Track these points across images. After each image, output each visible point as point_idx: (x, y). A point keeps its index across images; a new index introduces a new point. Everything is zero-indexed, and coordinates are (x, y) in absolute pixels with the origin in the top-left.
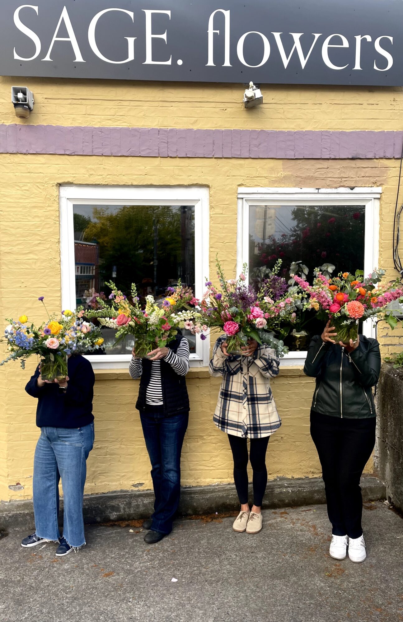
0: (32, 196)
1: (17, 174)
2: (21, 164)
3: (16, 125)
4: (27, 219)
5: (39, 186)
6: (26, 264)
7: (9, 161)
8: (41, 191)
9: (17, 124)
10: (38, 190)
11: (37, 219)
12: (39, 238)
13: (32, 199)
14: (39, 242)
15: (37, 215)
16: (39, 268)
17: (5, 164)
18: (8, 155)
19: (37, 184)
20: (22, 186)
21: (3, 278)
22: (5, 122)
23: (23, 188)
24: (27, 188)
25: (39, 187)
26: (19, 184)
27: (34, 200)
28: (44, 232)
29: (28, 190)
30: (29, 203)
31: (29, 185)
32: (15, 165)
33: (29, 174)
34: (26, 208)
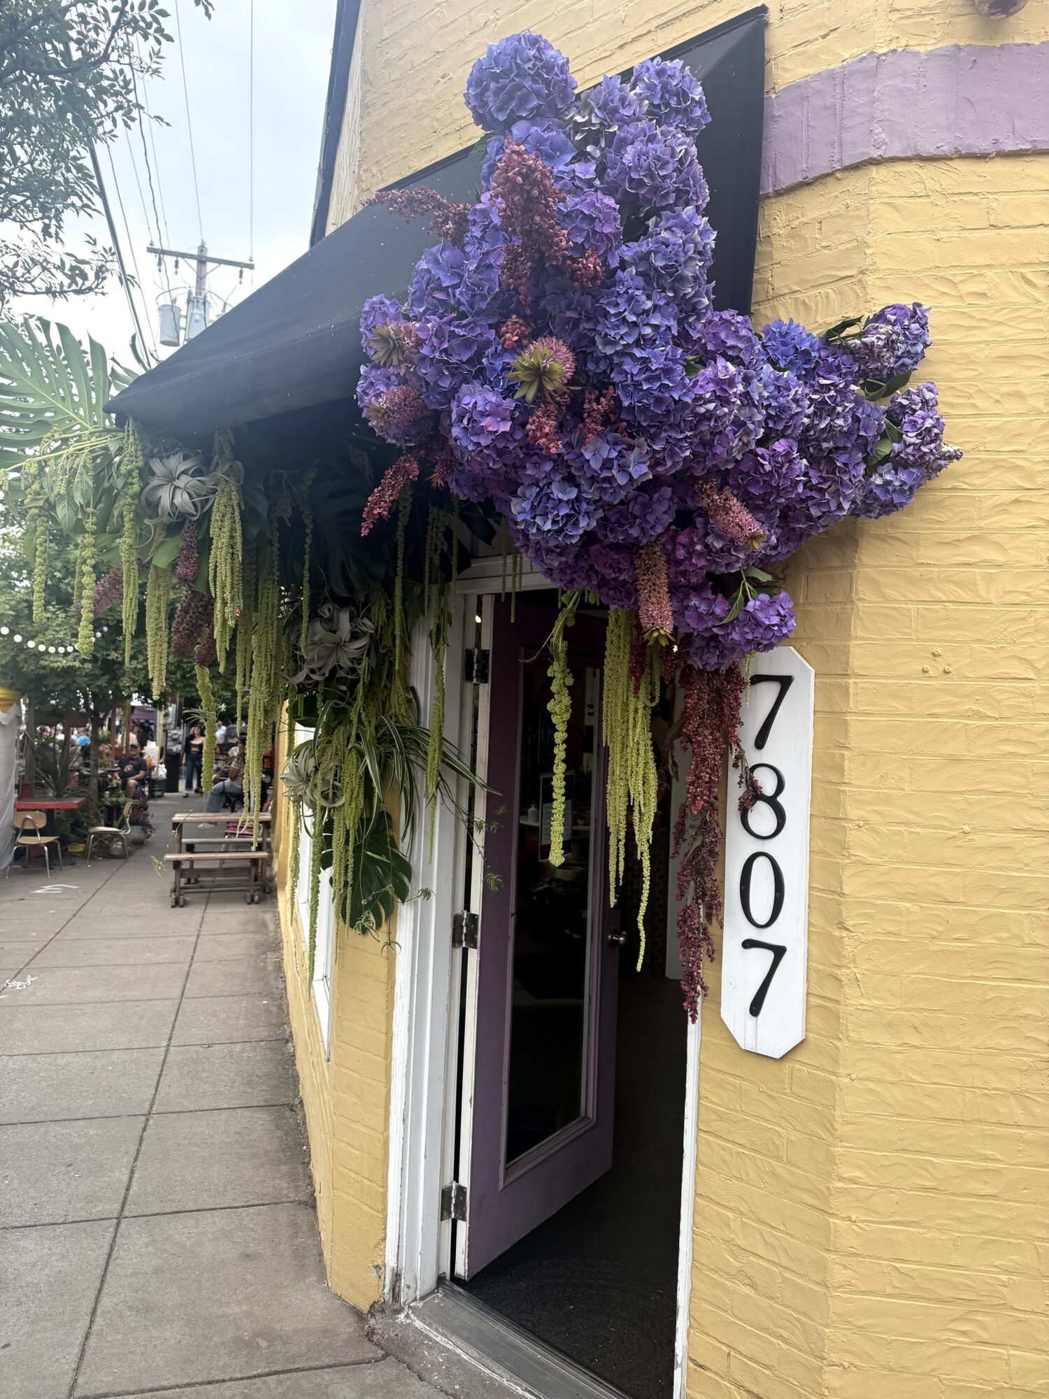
0: (998, 317)
1: (944, 235)
2: (965, 198)
3: (958, 48)
4: (974, 406)
5: (1030, 277)
6: (955, 583)
7: (917, 189)
8: (1037, 294)
9: (962, 44)
10: (1023, 294)
11: (1012, 406)
12: (1015, 479)
13: (999, 329)
14: (1017, 495)
15: (1013, 388)
16: (1009, 598)
17: (898, 202)
18: (912, 167)
19: (1025, 271)
20: (963, 281)
21: (862, 638)
22: (911, 42)
23: (965, 288)
24: (980, 288)
25: (1028, 282)
26: (948, 274)
27: (1008, 332)
28: (1037, 458)
29: (983, 295)
30: (987, 343)
31: (989, 273)
32: (942, 202)
33: (990, 233)
34: (973, 362)
